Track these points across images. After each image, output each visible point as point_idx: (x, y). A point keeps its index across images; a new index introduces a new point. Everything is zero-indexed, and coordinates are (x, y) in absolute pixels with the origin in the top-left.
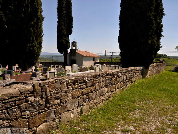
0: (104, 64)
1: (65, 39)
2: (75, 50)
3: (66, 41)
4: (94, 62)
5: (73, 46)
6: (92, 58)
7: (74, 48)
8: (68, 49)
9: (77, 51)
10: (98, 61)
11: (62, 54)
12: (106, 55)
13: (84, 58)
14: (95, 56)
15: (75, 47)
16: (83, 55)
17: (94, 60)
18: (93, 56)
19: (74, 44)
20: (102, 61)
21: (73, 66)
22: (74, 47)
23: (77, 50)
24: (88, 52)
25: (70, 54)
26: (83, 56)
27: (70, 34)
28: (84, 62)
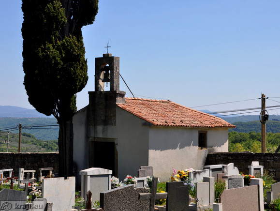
0: (255, 164)
1: (59, 43)
2: (114, 94)
3: (68, 52)
4: (204, 152)
5: (102, 76)
6: (196, 135)
7: (106, 87)
8: (80, 90)
9: (119, 103)
10: (224, 148)
11: (48, 114)
12: (265, 118)
13: (152, 134)
14: (207, 124)
15: (112, 81)
16: (150, 119)
17: (202, 143)
18: (196, 123)
19: (107, 69)
20: (241, 148)
21: (86, 176)
22: (106, 80)
23: (122, 95)
24: (177, 106)
25: (88, 117)
26: (148, 124)
27: (90, 20)
28: (154, 155)
